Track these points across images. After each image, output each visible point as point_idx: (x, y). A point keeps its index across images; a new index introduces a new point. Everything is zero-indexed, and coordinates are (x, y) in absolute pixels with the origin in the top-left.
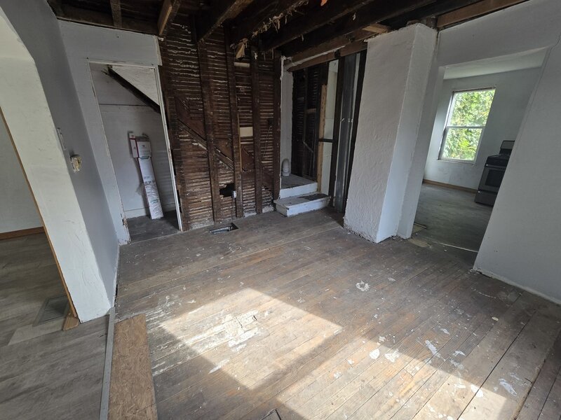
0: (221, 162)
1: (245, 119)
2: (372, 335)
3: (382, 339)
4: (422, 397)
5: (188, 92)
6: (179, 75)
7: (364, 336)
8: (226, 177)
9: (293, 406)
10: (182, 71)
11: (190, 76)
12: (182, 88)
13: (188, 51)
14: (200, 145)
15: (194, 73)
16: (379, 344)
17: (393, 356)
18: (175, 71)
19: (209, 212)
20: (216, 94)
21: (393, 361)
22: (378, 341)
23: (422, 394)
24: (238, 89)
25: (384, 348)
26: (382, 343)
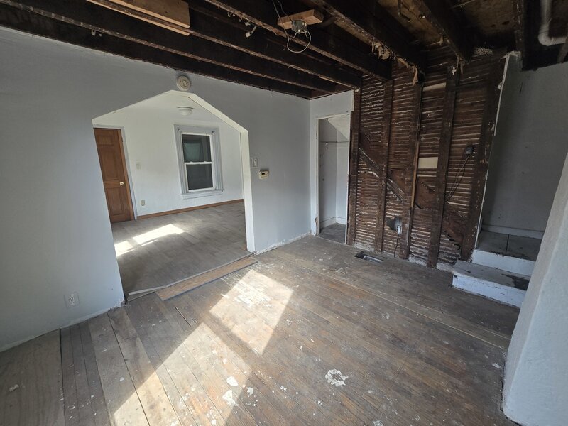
0: (391, 193)
1: (429, 148)
2: (254, 381)
3: (251, 390)
4: (185, 418)
5: (371, 127)
6: (367, 115)
7: (253, 373)
8: (394, 209)
9: (198, 330)
10: (370, 111)
11: (376, 113)
12: (368, 125)
13: (377, 92)
14: (374, 173)
15: (379, 110)
16: (244, 386)
17: (230, 398)
18: (365, 112)
19: (372, 237)
20: (397, 125)
21: (224, 397)
22: (248, 386)
23: (187, 419)
24: (427, 114)
25: (239, 391)
26: (245, 390)
